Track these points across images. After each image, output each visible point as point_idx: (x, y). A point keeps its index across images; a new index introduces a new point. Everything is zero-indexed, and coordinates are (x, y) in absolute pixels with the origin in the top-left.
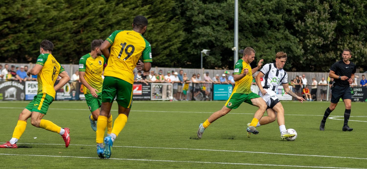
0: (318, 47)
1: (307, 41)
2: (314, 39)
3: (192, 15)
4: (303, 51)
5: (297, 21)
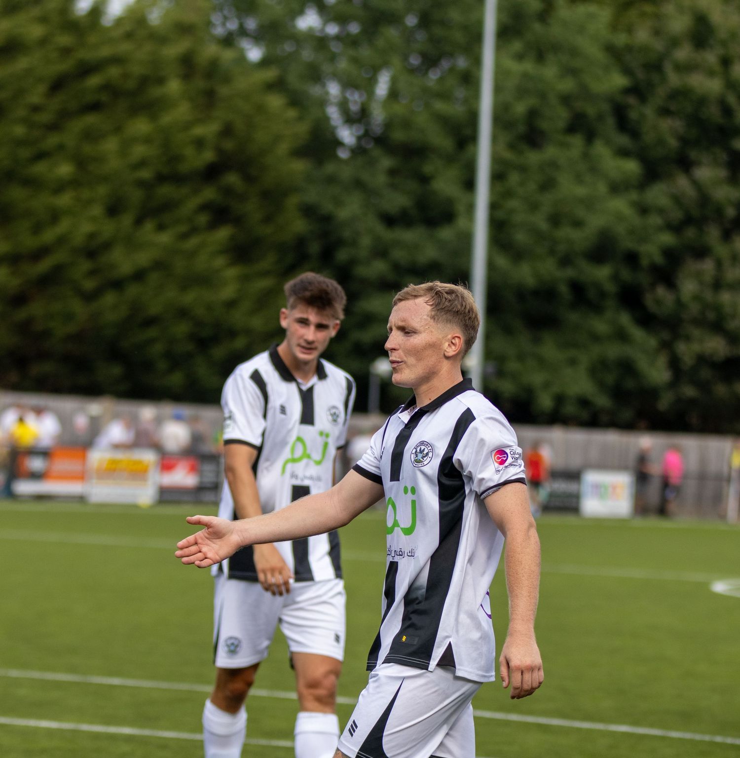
0: (713, 365)
2: (701, 340)
4: (667, 376)
5: (653, 288)
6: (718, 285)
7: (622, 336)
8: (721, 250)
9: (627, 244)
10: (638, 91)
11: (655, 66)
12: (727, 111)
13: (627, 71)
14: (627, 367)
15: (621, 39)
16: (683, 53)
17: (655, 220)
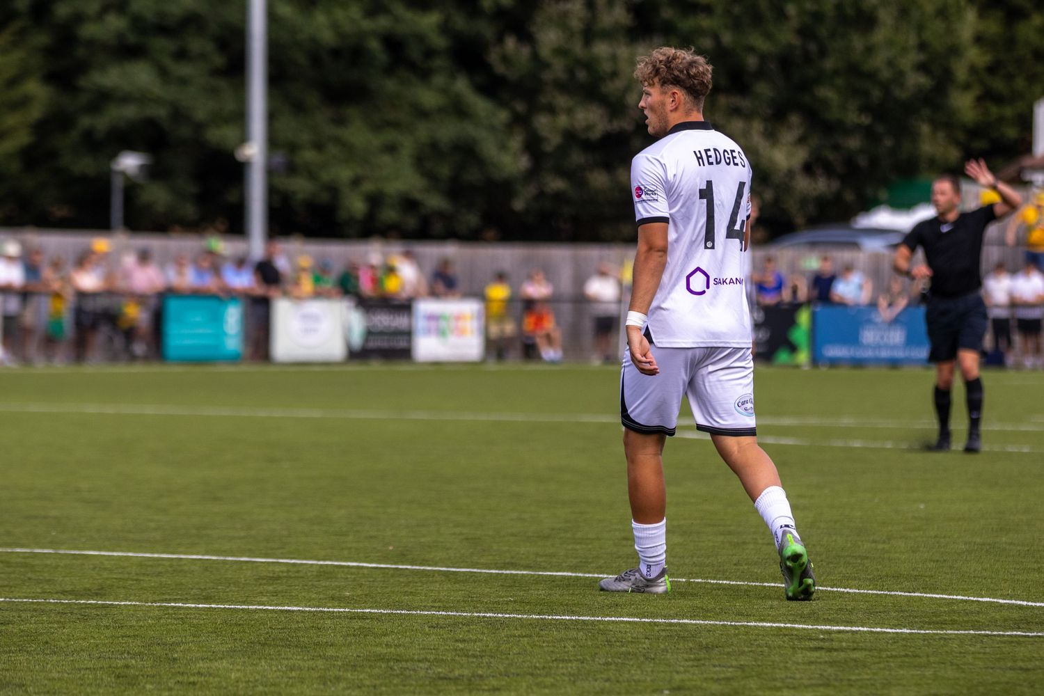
0: (587, 146)
1: (542, 122)
2: (570, 111)
3: (79, 18)
4: (524, 162)
5: (500, 40)
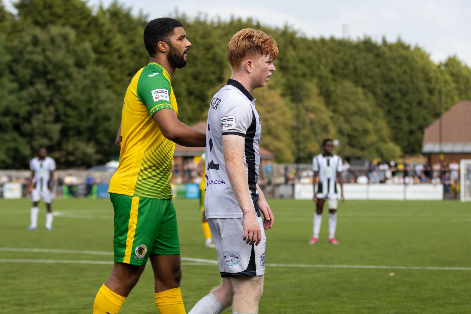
1: (34, 143)
2: (40, 140)
5: (24, 124)
6: (45, 122)
7: (14, 140)
8: (45, 111)
9: (15, 110)
10: (16, 61)
11: (21, 53)
12: (45, 66)
13: (12, 54)
14: (17, 150)
15: (9, 44)
16: (30, 48)
17: (23, 102)
